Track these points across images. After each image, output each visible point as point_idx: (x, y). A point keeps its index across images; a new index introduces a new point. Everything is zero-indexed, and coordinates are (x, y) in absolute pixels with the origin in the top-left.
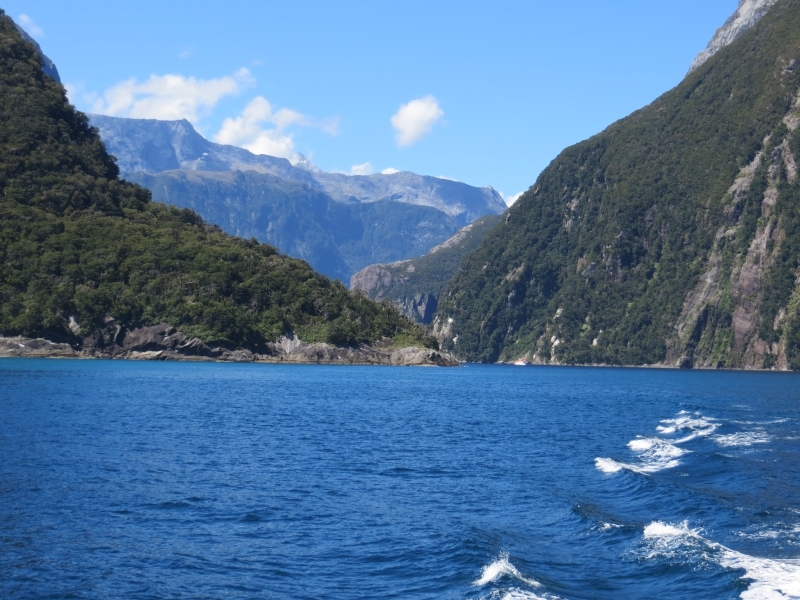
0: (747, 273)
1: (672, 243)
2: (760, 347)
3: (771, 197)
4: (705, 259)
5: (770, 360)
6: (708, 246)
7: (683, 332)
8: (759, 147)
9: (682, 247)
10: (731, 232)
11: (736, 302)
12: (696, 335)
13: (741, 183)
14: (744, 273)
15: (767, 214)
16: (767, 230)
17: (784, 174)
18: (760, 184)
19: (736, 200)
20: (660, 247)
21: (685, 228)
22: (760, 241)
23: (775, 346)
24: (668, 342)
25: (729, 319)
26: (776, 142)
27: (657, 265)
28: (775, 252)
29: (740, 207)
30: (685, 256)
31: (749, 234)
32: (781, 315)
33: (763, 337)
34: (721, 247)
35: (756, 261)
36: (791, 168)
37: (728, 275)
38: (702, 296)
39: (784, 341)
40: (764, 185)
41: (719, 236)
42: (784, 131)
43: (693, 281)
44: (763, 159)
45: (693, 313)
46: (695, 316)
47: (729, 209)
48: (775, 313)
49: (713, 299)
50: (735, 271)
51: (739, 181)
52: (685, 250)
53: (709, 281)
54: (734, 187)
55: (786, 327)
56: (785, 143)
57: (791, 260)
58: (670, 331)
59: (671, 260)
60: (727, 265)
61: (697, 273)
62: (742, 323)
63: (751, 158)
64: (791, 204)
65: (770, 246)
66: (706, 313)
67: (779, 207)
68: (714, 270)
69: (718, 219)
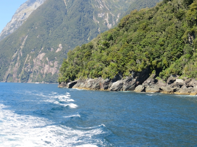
1: (4, 64)
2: (17, 79)
3: (18, 58)
4: (9, 67)
5: (18, 81)
6: (9, 65)
7: (6, 77)
8: (17, 51)
9: (5, 65)
10: (13, 63)
11: (13, 73)
12: (7, 78)
13: (14, 56)
14: (14, 69)
15: (18, 60)
16: (18, 63)
17: (20, 55)
18: (17, 56)
19: (13, 58)
20: (2, 65)
21: (6, 62)
22: (17, 64)
23: (19, 79)
24: (3, 79)
25: (12, 75)
26: (19, 50)
27: (1, 67)
28: (19, 66)
29: (14, 59)
30: (6, 66)
31: (15, 64)
32: (20, 75)
33: (17, 78)
34: (11, 65)
35: (16, 67)
36: (21, 54)
37: (12, 69)
38: (8, 72)
39: (20, 79)
40: (18, 56)
41: (11, 63)
42: (20, 49)
43: (7, 70)
44: (17, 53)
45: (7, 74)
46: (7, 75)
47: (12, 60)
48: (19, 75)
49: (10, 72)
50: (13, 69)
51: (14, 55)
52: (6, 65)
53: (9, 70)
54: (13, 56)
55: (20, 77)
56: (21, 50)
57: (21, 67)
58: (3, 77)
59: (4, 67)
60: (12, 68)
61: (8, 69)
62: (14, 76)
63: (16, 52)
64: (21, 59)
65: (18, 65)
66: (9, 74)
67: (20, 60)
68: (10, 68)
69: (11, 61)
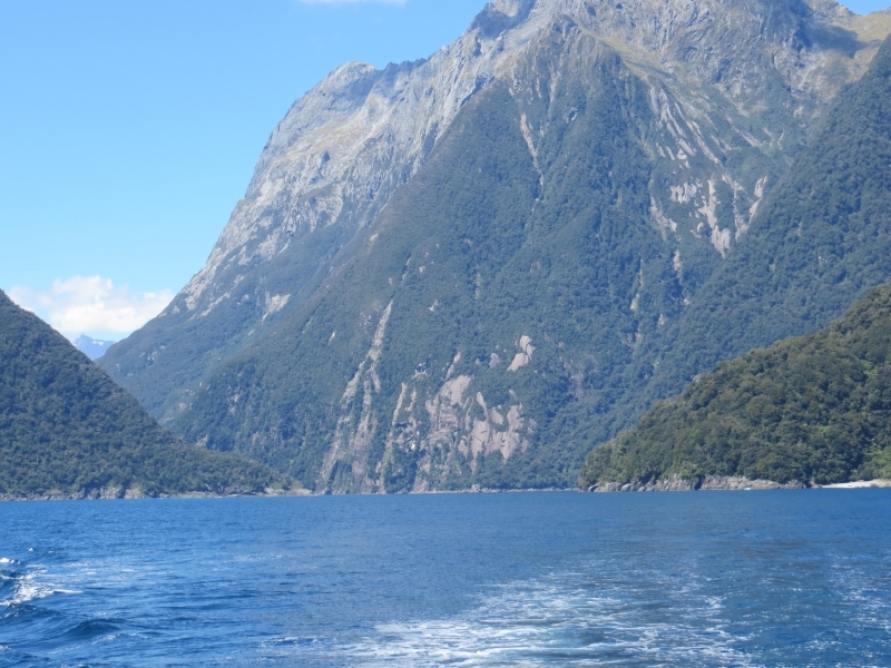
0: (359, 442)
1: (313, 426)
2: (369, 482)
3: (367, 400)
4: (333, 435)
5: (375, 489)
6: (334, 428)
7: (325, 475)
8: (357, 370)
9: (318, 428)
10: (347, 419)
11: (353, 459)
12: (332, 477)
13: (350, 391)
14: (356, 443)
15: (366, 409)
16: (367, 418)
17: (373, 387)
18: (360, 394)
19: (348, 401)
20: (305, 428)
21: (319, 417)
22: (363, 425)
23: (378, 482)
24: (317, 481)
25: (350, 467)
26: (367, 367)
27: (304, 438)
28: (373, 431)
29: (350, 405)
30: (321, 433)
31: (357, 421)
32: (379, 465)
33: (370, 477)
34: (342, 428)
35: (363, 436)
36: (377, 384)
37: (347, 444)
38: (333, 456)
39: (382, 480)
40: (363, 393)
41: (340, 422)
42: (370, 361)
43: (327, 447)
44: (360, 378)
45: (329, 463)
46: (331, 467)
47: (345, 407)
48: (376, 464)
49: (340, 457)
50: (351, 441)
51: (348, 390)
52: (321, 429)
53: (337, 447)
54: (346, 394)
55: (383, 471)
56: (372, 368)
57: (382, 435)
58: (317, 475)
59: (313, 435)
60: (346, 438)
61: (329, 443)
62: (358, 469)
63: (353, 376)
64: (379, 404)
65: (370, 427)
66: (337, 464)
67: (373, 406)
68: (339, 441)
69: (338, 412)
